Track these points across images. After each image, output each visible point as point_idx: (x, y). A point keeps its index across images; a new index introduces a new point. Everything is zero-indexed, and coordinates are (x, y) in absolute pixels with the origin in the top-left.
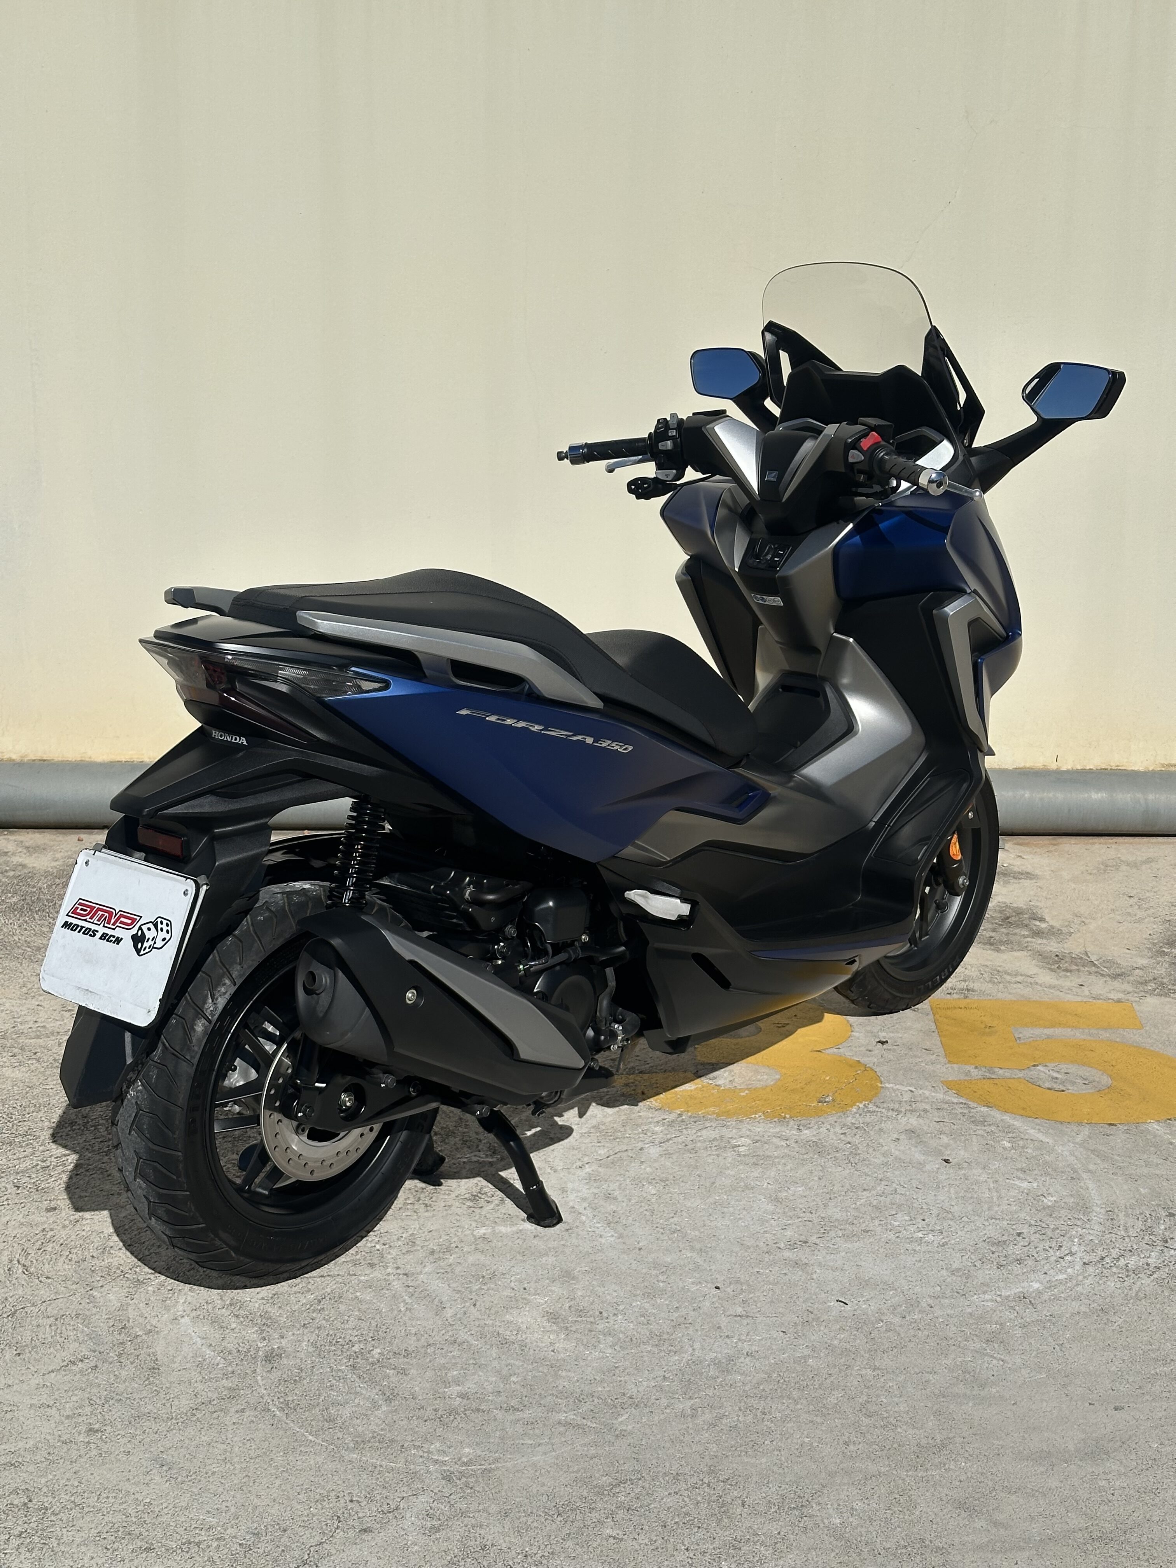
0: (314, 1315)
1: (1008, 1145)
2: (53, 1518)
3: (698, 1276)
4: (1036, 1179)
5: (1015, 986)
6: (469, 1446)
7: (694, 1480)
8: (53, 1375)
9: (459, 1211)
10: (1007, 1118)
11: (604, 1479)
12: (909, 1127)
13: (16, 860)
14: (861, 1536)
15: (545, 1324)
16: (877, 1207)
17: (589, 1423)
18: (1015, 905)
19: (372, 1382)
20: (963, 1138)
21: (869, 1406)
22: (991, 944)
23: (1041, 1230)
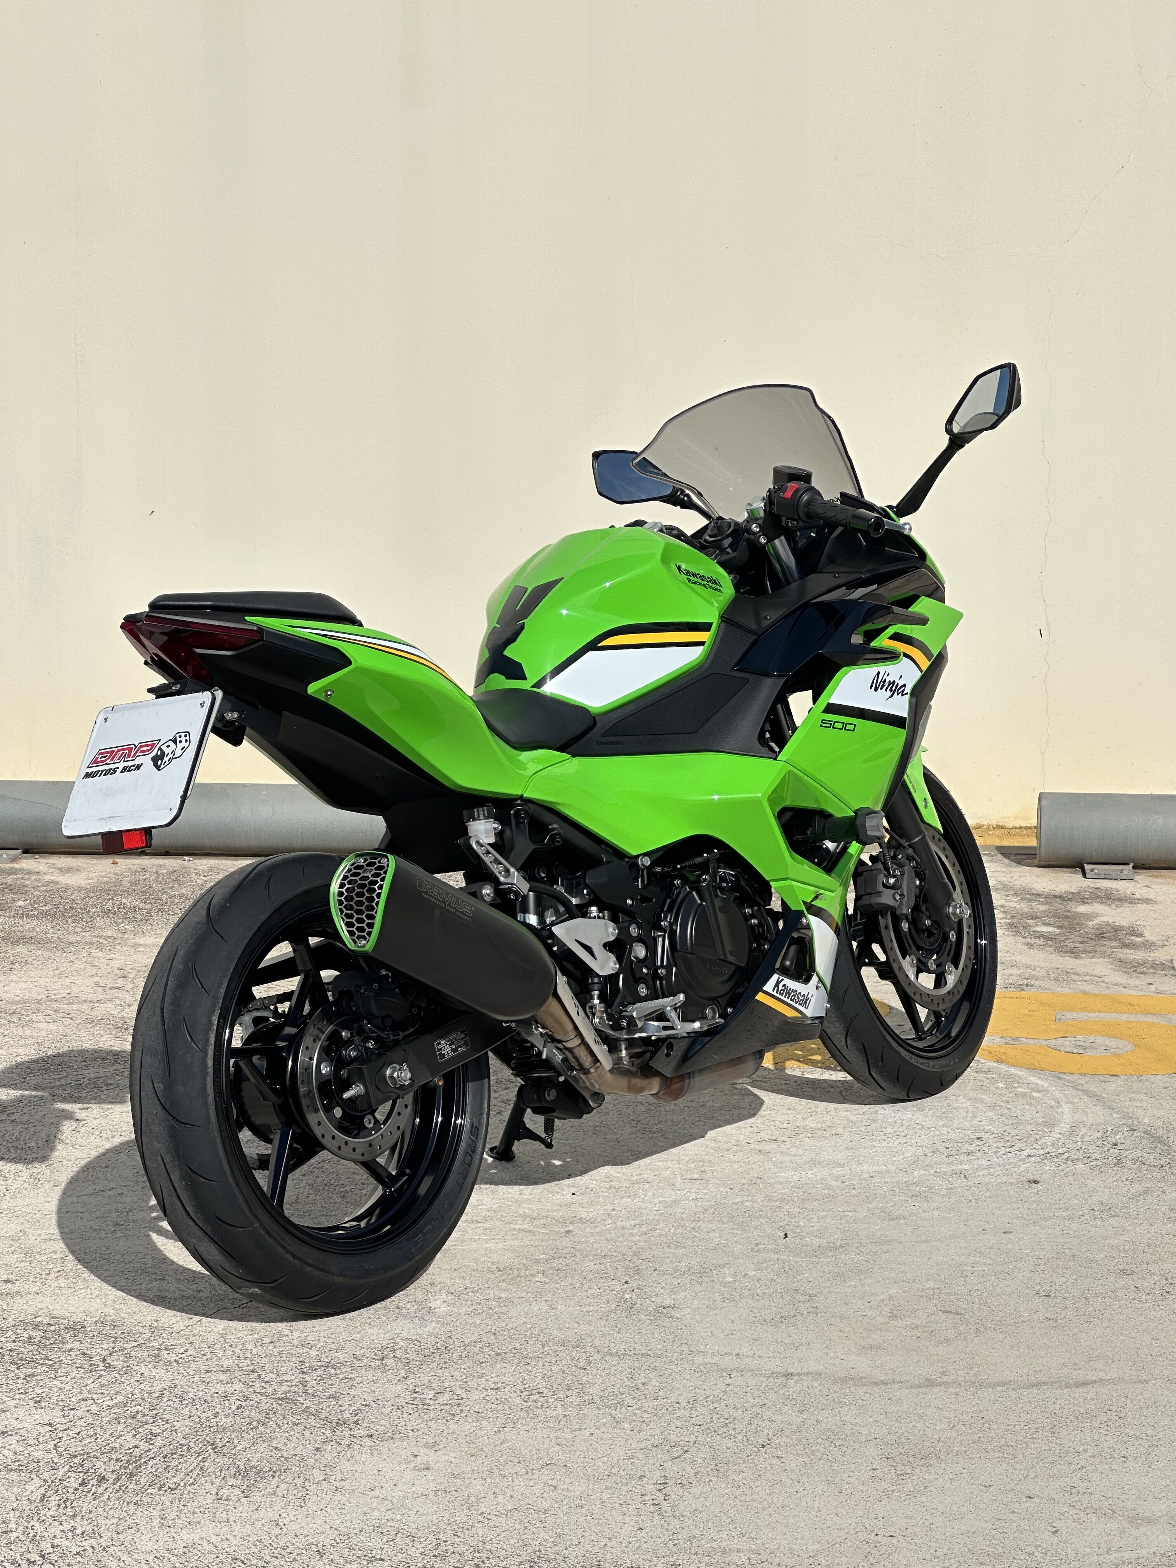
1: (1002, 1086)
4: (1015, 1107)
5: (1079, 983)
10: (1013, 1070)
18: (1117, 924)
22: (1074, 953)
23: (1000, 1135)
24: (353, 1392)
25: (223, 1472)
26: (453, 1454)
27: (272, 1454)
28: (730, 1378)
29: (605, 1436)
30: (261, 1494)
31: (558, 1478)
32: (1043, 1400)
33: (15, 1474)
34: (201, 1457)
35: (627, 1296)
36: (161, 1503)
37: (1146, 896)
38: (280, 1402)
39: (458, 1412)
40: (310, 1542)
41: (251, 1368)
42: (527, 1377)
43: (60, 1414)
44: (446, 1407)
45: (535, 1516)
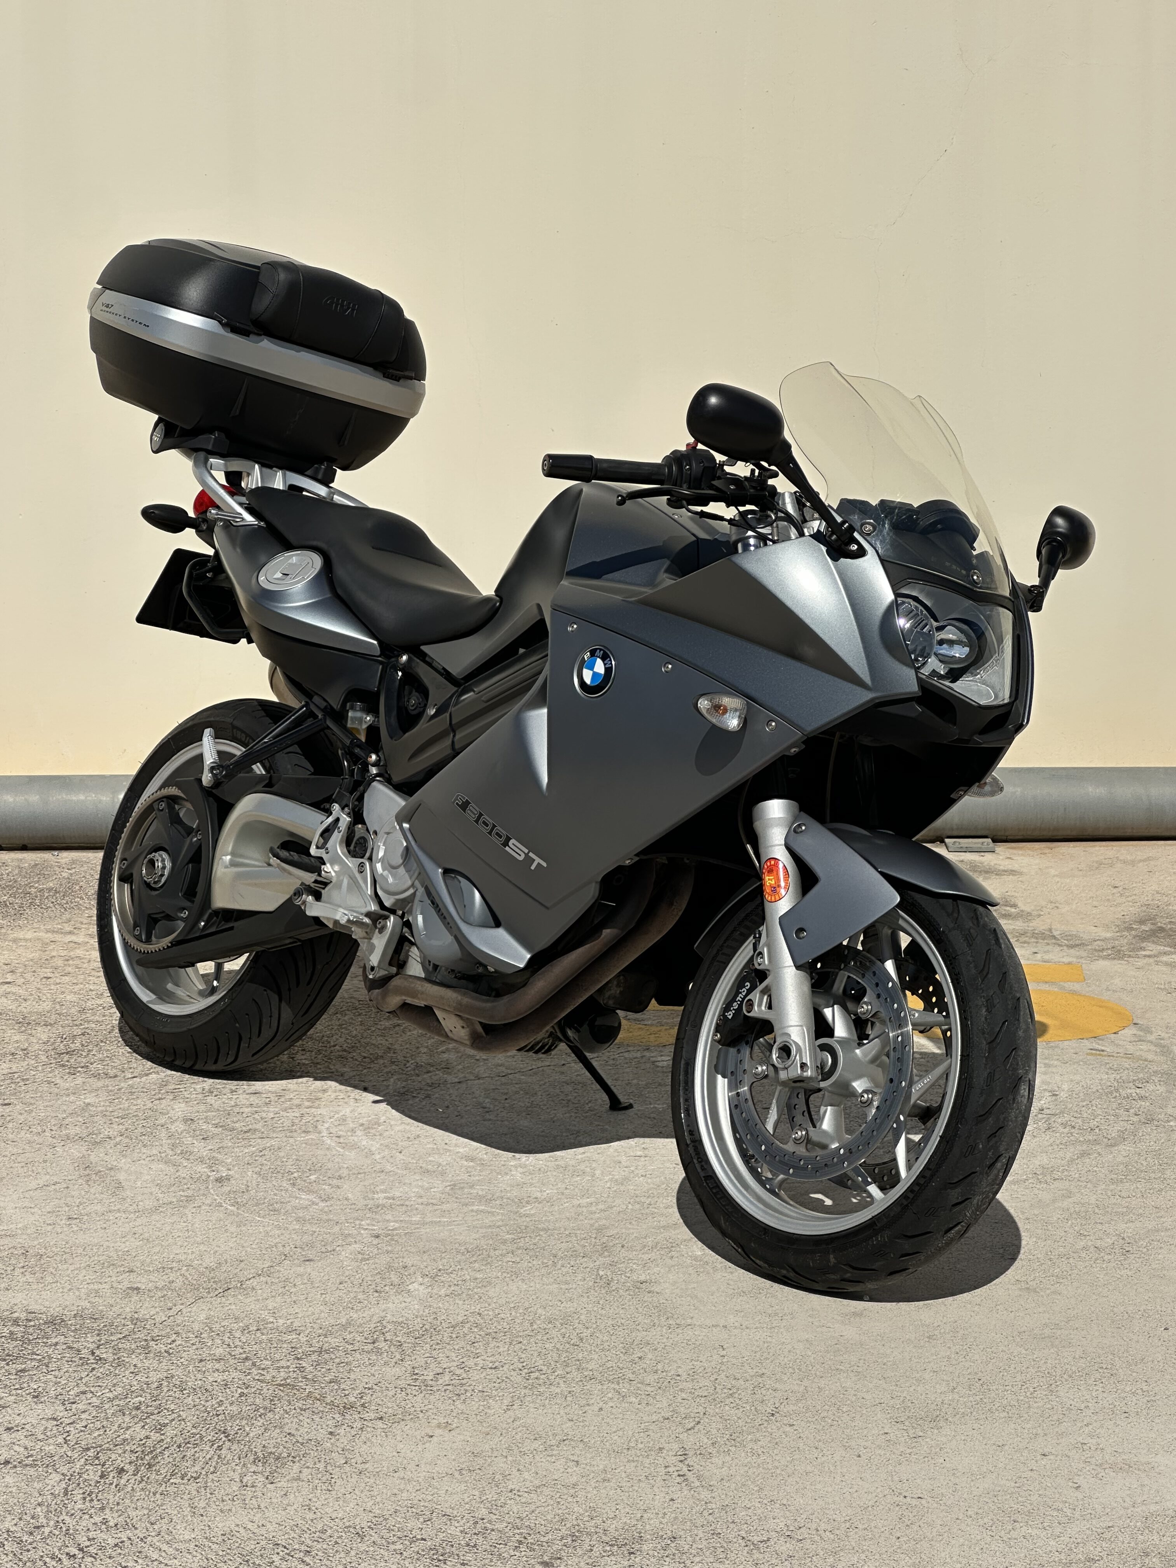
2: (48, 1259)
6: (395, 1221)
7: (584, 1236)
8: (31, 1192)
11: (508, 1236)
17: (497, 1211)
19: (310, 1192)
24: (352, 1376)
25: (242, 1460)
26: (468, 1434)
27: (287, 1439)
28: (724, 1349)
29: (614, 1411)
30: (285, 1479)
31: (578, 1452)
32: (1034, 1361)
33: (32, 1469)
34: (216, 1446)
35: (601, 1273)
36: (187, 1492)
37: (1010, 867)
38: (282, 1388)
39: (463, 1392)
40: (347, 1524)
41: (244, 1356)
42: (523, 1356)
43: (62, 1408)
44: (450, 1388)
45: (565, 1491)
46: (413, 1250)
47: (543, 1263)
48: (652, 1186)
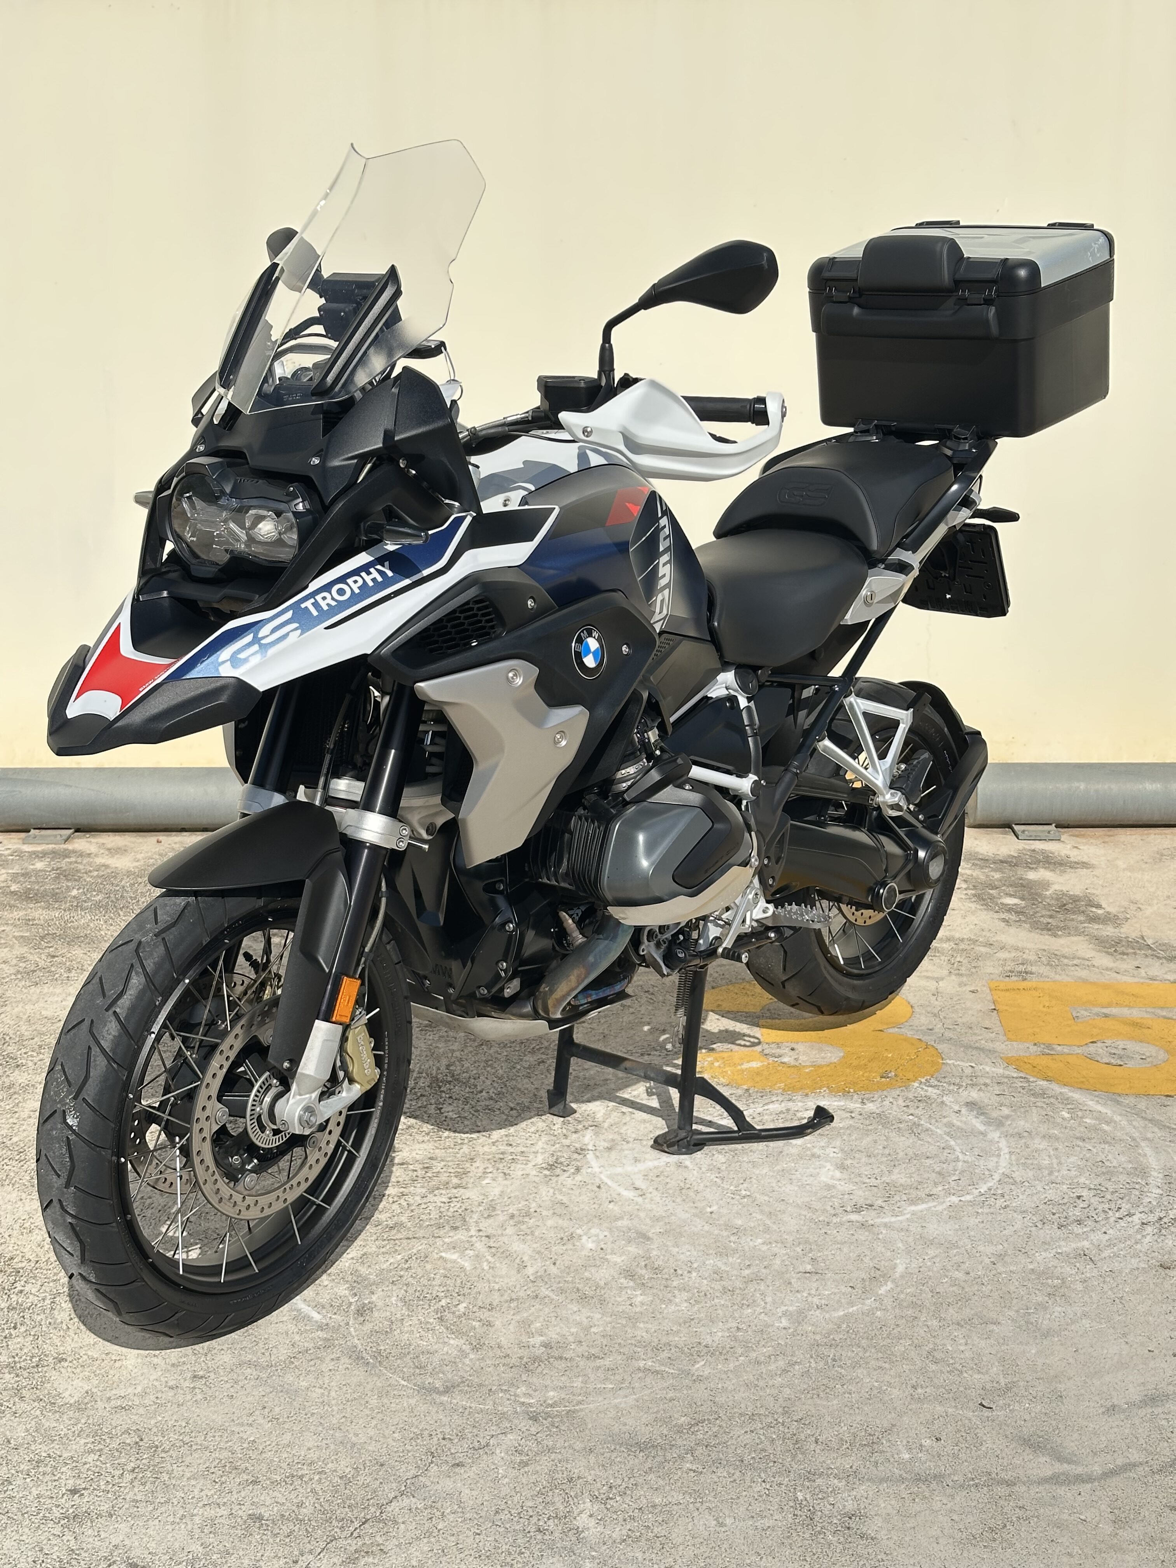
0: (402, 1273)
1: (1067, 1115)
2: (163, 1455)
3: (768, 1236)
4: (1094, 1147)
5: (1073, 968)
6: (554, 1389)
7: (770, 1420)
9: (537, 1179)
10: (1065, 1090)
11: (683, 1419)
12: (970, 1100)
13: (99, 861)
14: (930, 1469)
15: (622, 1280)
16: (939, 1173)
17: (667, 1369)
18: (1071, 893)
19: (459, 1333)
20: (1023, 1110)
21: (936, 1354)
22: (1049, 930)
23: (1099, 1192)
37: (1080, 859)
46: (578, 1445)
47: (729, 1473)
48: (831, 1326)
